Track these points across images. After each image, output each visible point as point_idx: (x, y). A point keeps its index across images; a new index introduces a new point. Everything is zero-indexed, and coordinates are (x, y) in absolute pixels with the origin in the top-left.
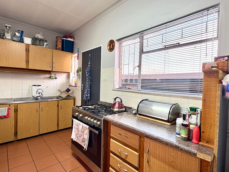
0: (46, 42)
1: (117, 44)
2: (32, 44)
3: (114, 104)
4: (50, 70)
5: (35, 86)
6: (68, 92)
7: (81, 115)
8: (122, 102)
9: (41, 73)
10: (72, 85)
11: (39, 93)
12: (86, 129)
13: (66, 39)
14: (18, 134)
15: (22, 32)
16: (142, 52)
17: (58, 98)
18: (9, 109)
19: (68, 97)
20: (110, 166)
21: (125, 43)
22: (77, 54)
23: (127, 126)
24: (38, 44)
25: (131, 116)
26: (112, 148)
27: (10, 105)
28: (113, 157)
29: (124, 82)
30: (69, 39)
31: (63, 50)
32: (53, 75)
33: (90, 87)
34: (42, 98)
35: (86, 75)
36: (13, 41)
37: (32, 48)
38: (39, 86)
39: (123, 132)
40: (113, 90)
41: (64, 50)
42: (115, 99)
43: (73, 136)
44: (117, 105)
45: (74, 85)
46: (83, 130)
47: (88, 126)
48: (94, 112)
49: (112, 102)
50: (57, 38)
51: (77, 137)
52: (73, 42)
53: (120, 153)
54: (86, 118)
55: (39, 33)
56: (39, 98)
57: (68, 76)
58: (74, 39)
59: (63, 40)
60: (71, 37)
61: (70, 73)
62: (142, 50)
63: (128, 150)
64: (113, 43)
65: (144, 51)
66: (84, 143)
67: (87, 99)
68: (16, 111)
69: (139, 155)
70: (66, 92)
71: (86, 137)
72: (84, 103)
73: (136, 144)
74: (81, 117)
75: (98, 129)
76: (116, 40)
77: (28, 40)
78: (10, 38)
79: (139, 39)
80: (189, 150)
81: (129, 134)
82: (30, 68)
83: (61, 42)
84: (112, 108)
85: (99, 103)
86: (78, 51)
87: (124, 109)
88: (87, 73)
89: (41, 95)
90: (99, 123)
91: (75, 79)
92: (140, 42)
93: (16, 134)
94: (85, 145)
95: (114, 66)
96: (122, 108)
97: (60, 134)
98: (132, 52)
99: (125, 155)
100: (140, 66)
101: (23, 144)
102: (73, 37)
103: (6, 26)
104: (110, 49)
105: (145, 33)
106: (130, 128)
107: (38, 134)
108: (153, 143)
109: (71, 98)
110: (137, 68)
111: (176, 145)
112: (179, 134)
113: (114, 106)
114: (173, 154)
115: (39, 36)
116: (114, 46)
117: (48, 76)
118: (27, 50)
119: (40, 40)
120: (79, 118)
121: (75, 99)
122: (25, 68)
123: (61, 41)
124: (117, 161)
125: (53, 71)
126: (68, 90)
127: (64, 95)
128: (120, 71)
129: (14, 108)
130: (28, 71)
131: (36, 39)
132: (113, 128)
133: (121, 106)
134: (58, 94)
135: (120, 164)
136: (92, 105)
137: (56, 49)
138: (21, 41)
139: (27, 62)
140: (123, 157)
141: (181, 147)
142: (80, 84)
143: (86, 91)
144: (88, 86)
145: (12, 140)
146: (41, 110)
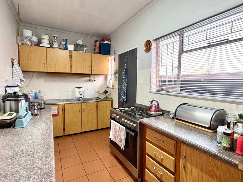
0: (86, 47)
1: (154, 44)
2: (75, 51)
3: (151, 107)
4: (90, 73)
5: (77, 88)
6: (106, 93)
7: (118, 117)
8: (158, 105)
9: (82, 76)
10: (110, 87)
11: (81, 95)
12: (123, 130)
13: (103, 42)
14: (66, 131)
15: (67, 40)
16: (181, 51)
17: (97, 99)
18: (58, 108)
19: (106, 99)
20: (146, 167)
21: (163, 43)
22: (114, 56)
23: (163, 130)
24: (79, 50)
25: (168, 120)
26: (148, 151)
27: (59, 105)
28: (149, 160)
29: (161, 84)
30: (106, 42)
31: (100, 53)
32: (92, 78)
33: (126, 89)
34: (84, 99)
35: (122, 78)
36: (60, 49)
37: (74, 53)
38: (80, 88)
39: (158, 136)
40: (149, 93)
41: (102, 53)
42: (152, 102)
43: (111, 136)
44: (153, 108)
45: (111, 87)
46: (120, 131)
47: (125, 128)
48: (130, 115)
49: (148, 104)
50: (95, 42)
51: (115, 137)
52: (110, 45)
53: (156, 156)
54: (123, 119)
55: (80, 39)
56: (81, 99)
57: (106, 78)
58: (110, 42)
59: (100, 44)
60: (108, 40)
61: (108, 75)
62: (182, 49)
63: (164, 154)
64: (150, 44)
65: (184, 50)
66: (121, 143)
67: (123, 101)
68: (64, 110)
69: (175, 160)
70: (104, 94)
71: (123, 137)
72: (121, 105)
73: (172, 149)
74: (118, 119)
75: (134, 131)
76: (153, 40)
77: (71, 47)
78: (57, 47)
79: (179, 38)
80: (229, 160)
81: (165, 139)
82: (73, 72)
83: (99, 46)
84: (148, 112)
85: (136, 106)
86: (115, 54)
87: (161, 113)
88: (123, 75)
89: (83, 97)
90: (135, 125)
91: (112, 81)
92: (180, 40)
93: (64, 130)
94: (122, 145)
95: (150, 67)
96: (158, 111)
97: (99, 133)
98: (170, 51)
99: (160, 159)
100: (179, 67)
101: (70, 139)
102: (110, 40)
103: (54, 37)
104: (146, 50)
105: (185, 30)
106: (165, 133)
107: (81, 132)
108: (189, 149)
109: (109, 100)
110: (177, 69)
111: (214, 153)
112: (221, 143)
113: (151, 110)
114: (212, 163)
115: (80, 42)
116: (150, 47)
117: (88, 78)
118: (71, 56)
119: (81, 46)
120: (116, 119)
121: (112, 101)
122: (69, 72)
123: (99, 44)
124: (153, 164)
125: (92, 74)
126: (106, 92)
127: (102, 97)
128: (157, 73)
129: (62, 108)
130: (71, 75)
131: (77, 45)
132: (149, 131)
133: (158, 109)
134: (97, 96)
135: (156, 166)
136: (128, 108)
137: (95, 53)
138: (66, 48)
139: (71, 67)
140: (159, 160)
141: (221, 157)
142: (117, 86)
143: (123, 93)
144: (124, 89)
145: (61, 135)
146: (83, 110)
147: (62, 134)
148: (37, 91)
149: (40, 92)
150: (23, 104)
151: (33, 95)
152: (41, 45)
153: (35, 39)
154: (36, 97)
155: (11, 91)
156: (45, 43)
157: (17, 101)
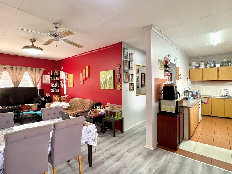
0: (230, 63)
2: (220, 66)
5: (224, 89)
11: (227, 94)
14: (213, 113)
15: (215, 61)
18: (208, 100)
24: (224, 65)
27: (209, 98)
34: (229, 97)
36: (211, 67)
38: (227, 89)
55: (225, 58)
68: (211, 101)
77: (218, 65)
78: (209, 66)
82: (219, 80)
93: (211, 113)
101: (214, 119)
107: (224, 117)
115: (226, 60)
118: (218, 70)
119: (226, 62)
122: (217, 80)
131: (224, 62)
138: (215, 66)
139: (218, 77)
146: (225, 103)
147: (210, 115)
148: (198, 91)
149: (199, 91)
150: (190, 94)
151: (195, 92)
152: (200, 67)
153: (197, 65)
154: (197, 93)
155: (187, 89)
156: (202, 66)
157: (189, 93)
